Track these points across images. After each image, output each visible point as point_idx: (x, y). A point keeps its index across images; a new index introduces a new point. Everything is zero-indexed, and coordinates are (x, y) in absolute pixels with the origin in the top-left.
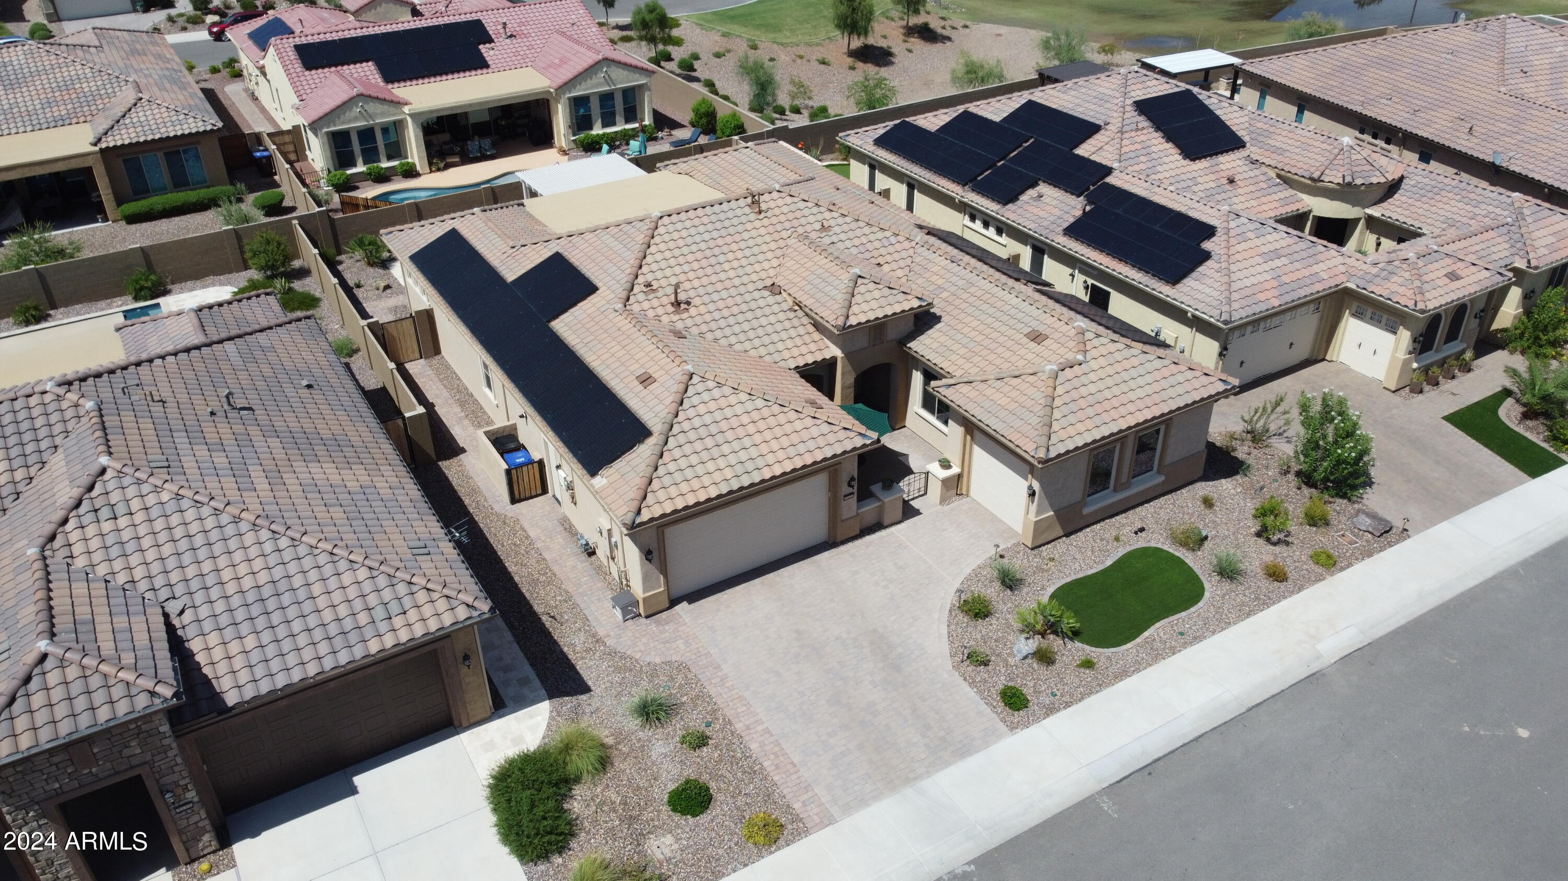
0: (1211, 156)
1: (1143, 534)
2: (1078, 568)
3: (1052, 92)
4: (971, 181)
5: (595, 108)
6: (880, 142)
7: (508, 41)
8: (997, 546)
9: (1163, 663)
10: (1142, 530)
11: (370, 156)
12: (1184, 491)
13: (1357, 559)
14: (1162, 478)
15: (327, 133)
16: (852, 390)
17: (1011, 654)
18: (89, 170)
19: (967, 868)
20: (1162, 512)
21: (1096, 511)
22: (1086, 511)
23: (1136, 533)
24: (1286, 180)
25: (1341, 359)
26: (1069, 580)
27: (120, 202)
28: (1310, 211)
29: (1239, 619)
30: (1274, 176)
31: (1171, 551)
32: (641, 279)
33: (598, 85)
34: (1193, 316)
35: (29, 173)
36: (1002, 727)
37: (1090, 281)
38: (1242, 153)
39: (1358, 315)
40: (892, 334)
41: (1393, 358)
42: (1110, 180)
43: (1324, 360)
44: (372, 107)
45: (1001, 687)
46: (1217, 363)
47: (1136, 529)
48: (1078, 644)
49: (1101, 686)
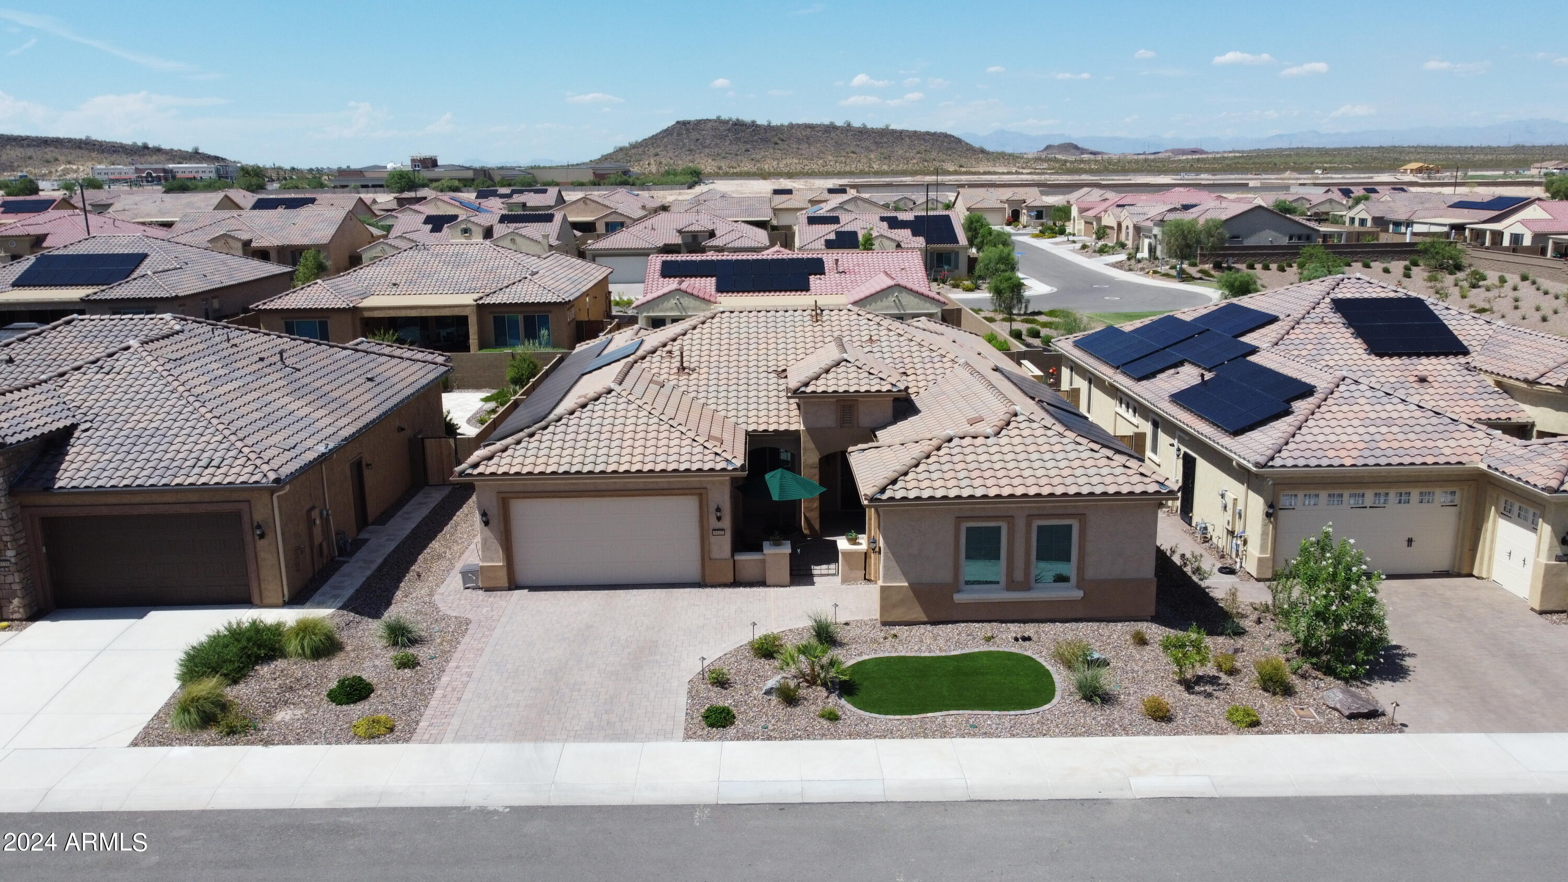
1: (1025, 643)
2: (916, 648)
4: (1125, 365)
7: (837, 275)
9: (922, 741)
10: (1028, 639)
13: (1295, 731)
14: (1079, 594)
16: (817, 471)
17: (761, 688)
19: (501, 810)
20: (1072, 633)
21: (975, 604)
23: (1016, 639)
24: (1504, 388)
25: (1494, 577)
26: (896, 655)
27: (481, 346)
28: (1532, 425)
29: (1062, 734)
30: (1492, 383)
31: (1044, 664)
32: (667, 348)
33: (888, 308)
34: (1239, 465)
36: (681, 733)
37: (1184, 449)
38: (1462, 360)
39: (1506, 514)
40: (865, 420)
41: (1536, 564)
43: (1471, 575)
45: (718, 706)
47: (1021, 637)
48: (842, 701)
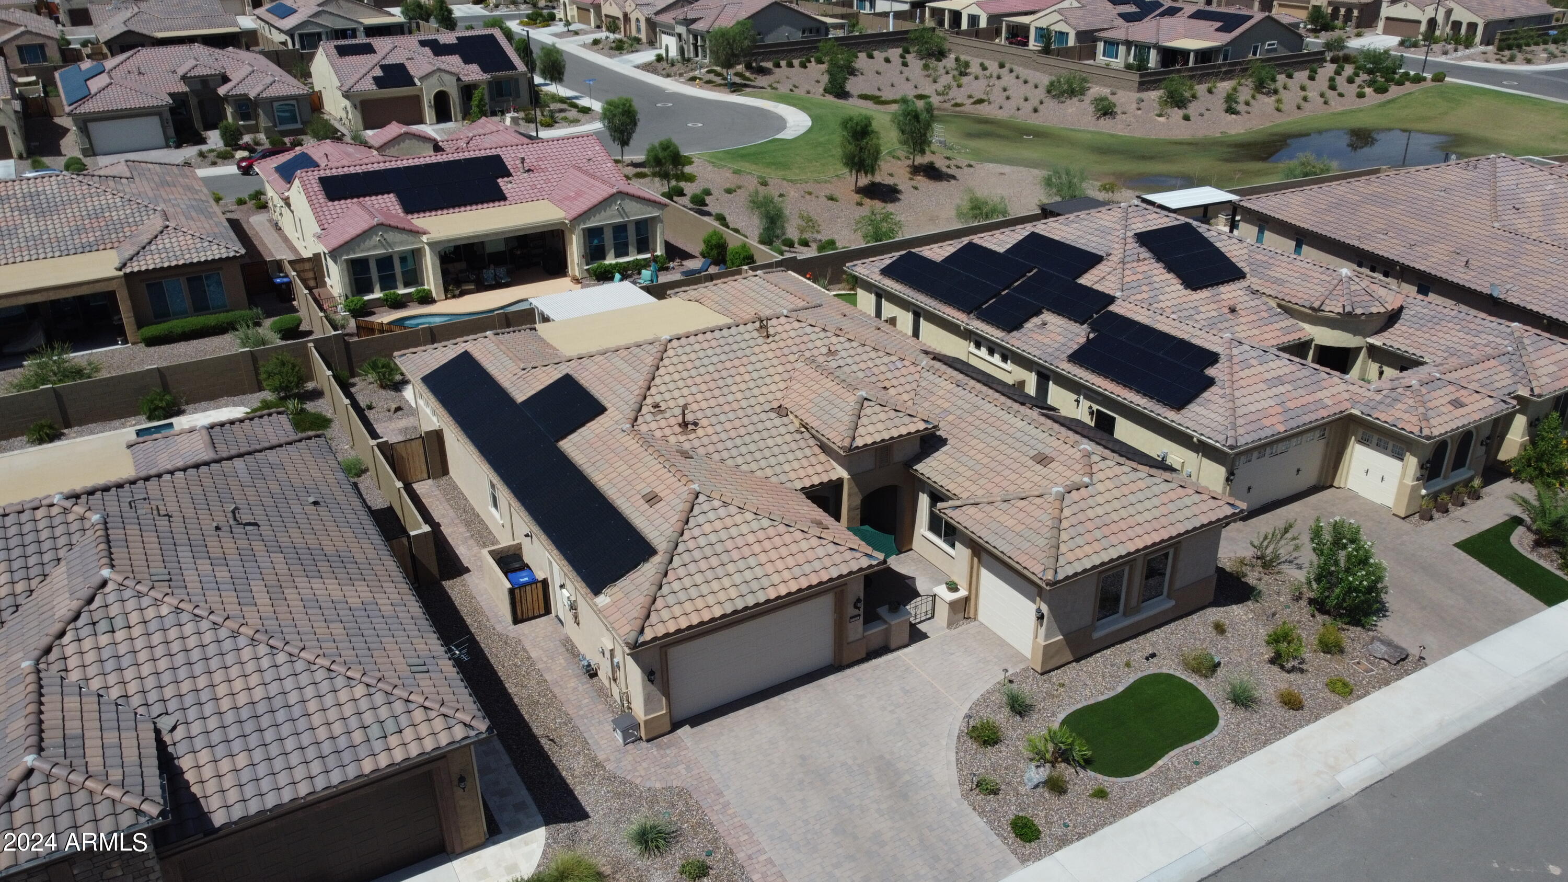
0: (1212, 286)
1: (1155, 660)
2: (1089, 694)
3: (1054, 224)
4: (976, 309)
5: (608, 237)
6: (886, 272)
7: (526, 175)
8: (1006, 671)
9: (1178, 793)
10: (1153, 655)
11: (388, 282)
12: (1194, 616)
13: (1374, 687)
14: (1172, 603)
15: (346, 260)
16: (858, 512)
17: (1021, 783)
18: (113, 294)
20: (1173, 637)
21: (1107, 636)
22: (1097, 635)
23: (1147, 659)
24: (1288, 310)
25: (1349, 486)
26: (1079, 706)
27: (140, 325)
28: (1312, 340)
29: (1255, 749)
30: (1275, 305)
31: (1183, 677)
32: (649, 400)
33: (612, 217)
34: (1199, 440)
35: (53, 296)
36: (1014, 860)
37: (1095, 407)
38: (1243, 284)
39: (1364, 441)
40: (899, 456)
41: (1401, 484)
42: (1113, 308)
43: (1331, 486)
44: (391, 236)
45: (1012, 817)
46: (1224, 488)
47: (1147, 655)
48: (1091, 773)
49: (1115, 817)
